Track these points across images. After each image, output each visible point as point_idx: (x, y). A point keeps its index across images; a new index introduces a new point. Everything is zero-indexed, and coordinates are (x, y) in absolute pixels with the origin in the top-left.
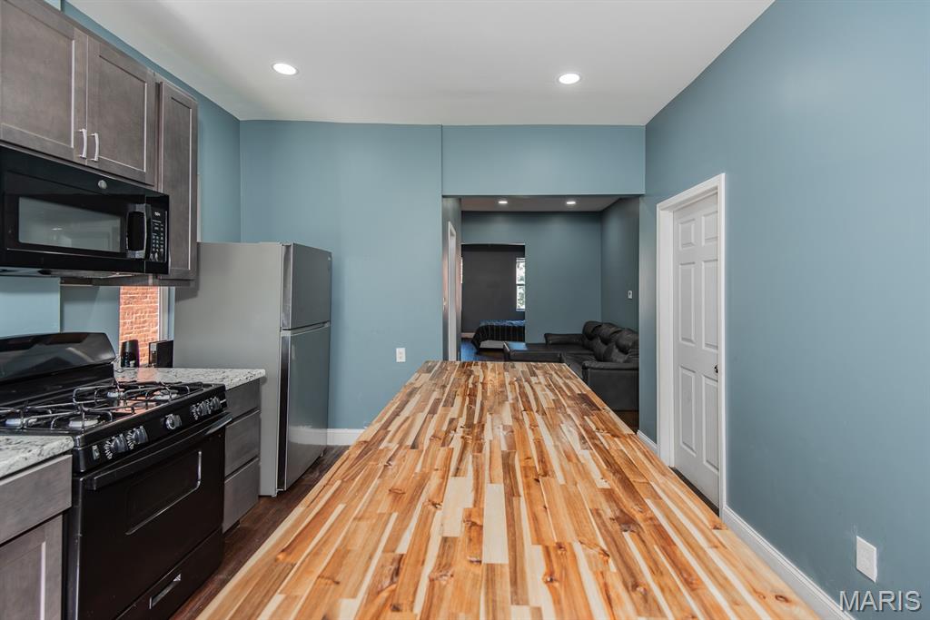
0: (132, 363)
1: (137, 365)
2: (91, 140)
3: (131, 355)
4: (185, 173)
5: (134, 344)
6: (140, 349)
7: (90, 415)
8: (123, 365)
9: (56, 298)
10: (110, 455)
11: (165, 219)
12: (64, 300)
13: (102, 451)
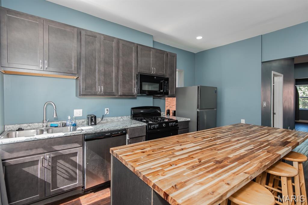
0: (168, 114)
1: (169, 115)
2: (154, 69)
3: (168, 112)
4: (173, 73)
5: (169, 110)
6: (170, 112)
7: (152, 121)
8: (167, 115)
9: (152, 98)
10: (152, 128)
11: (168, 83)
12: (153, 98)
13: (151, 127)
